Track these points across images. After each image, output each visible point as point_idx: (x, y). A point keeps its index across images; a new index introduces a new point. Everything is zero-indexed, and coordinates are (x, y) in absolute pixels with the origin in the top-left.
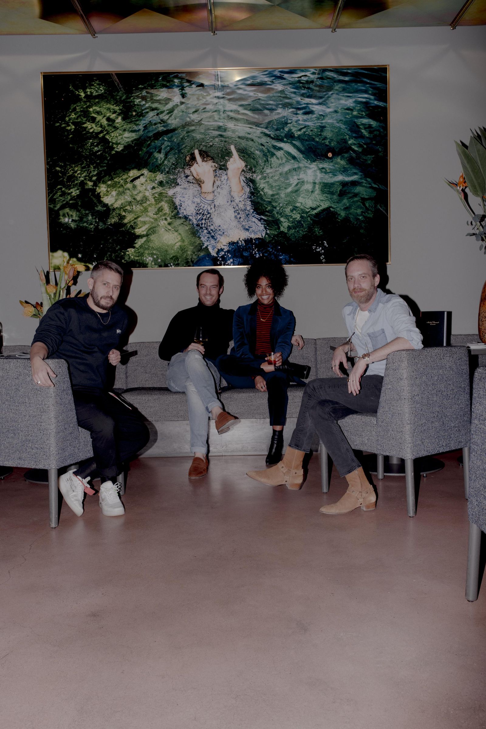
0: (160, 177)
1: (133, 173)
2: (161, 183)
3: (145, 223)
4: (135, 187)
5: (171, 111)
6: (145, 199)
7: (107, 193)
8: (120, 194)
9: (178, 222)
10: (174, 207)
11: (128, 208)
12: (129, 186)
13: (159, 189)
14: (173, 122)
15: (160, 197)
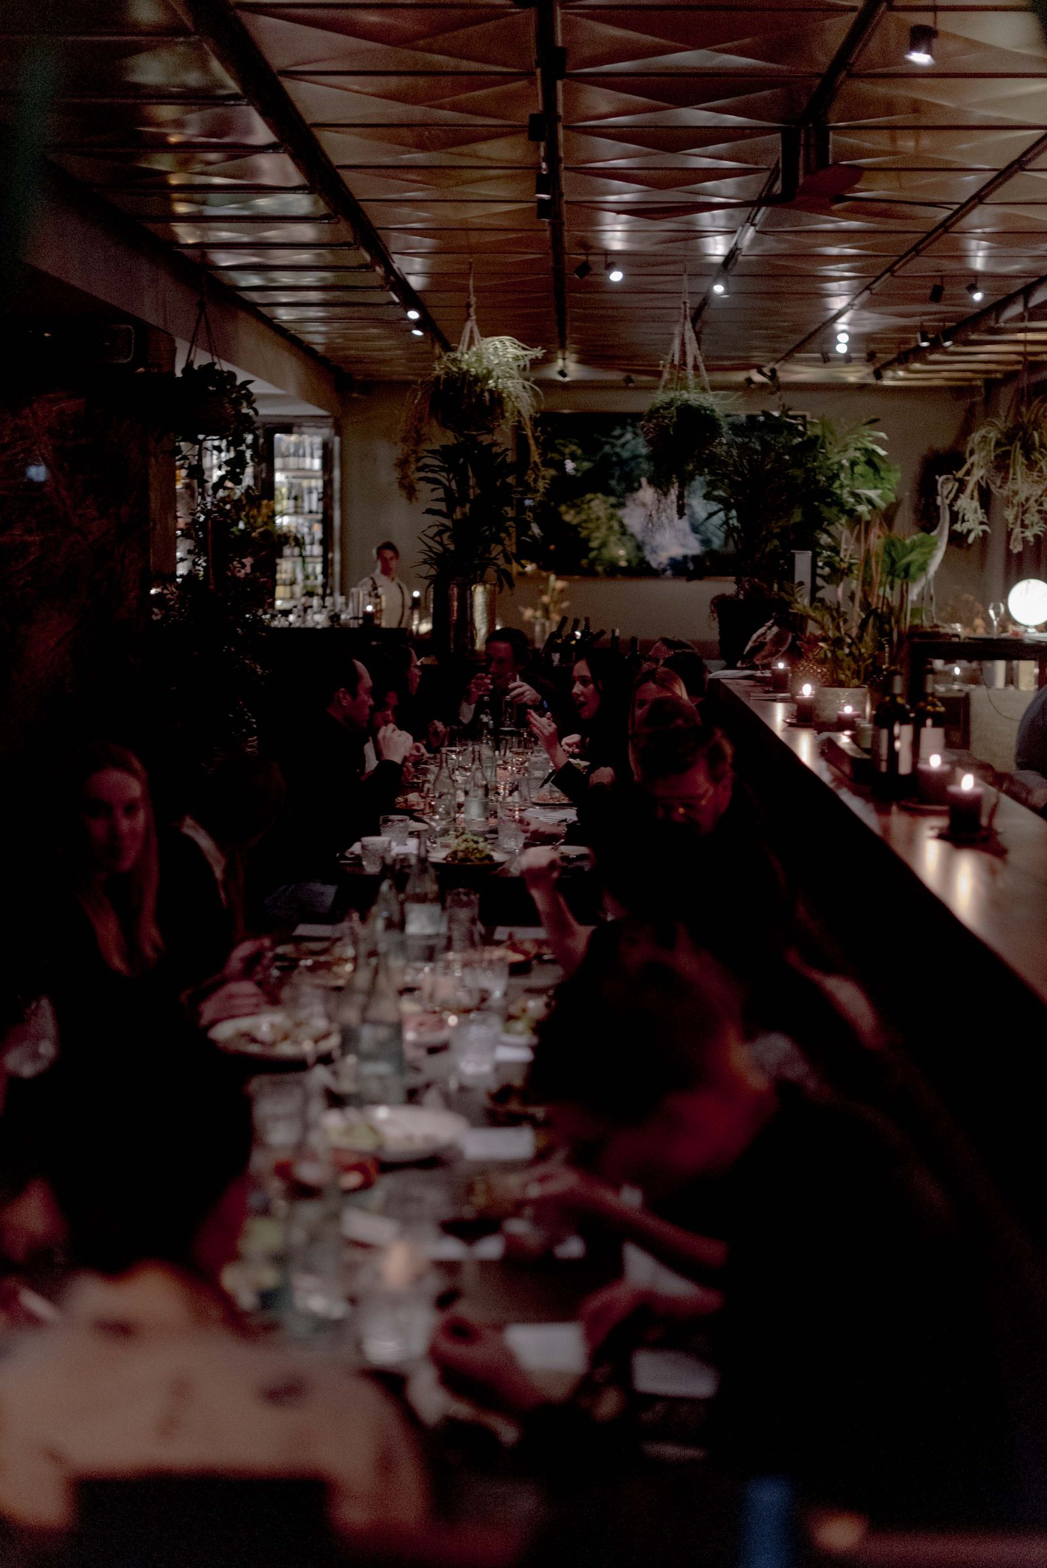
0: (612, 500)
1: (589, 496)
2: (613, 506)
3: (597, 538)
4: (590, 508)
5: (623, 445)
6: (598, 518)
7: (566, 513)
8: (578, 513)
9: (625, 538)
10: (622, 525)
11: (584, 525)
12: (585, 506)
13: (611, 510)
14: (626, 454)
15: (612, 517)
